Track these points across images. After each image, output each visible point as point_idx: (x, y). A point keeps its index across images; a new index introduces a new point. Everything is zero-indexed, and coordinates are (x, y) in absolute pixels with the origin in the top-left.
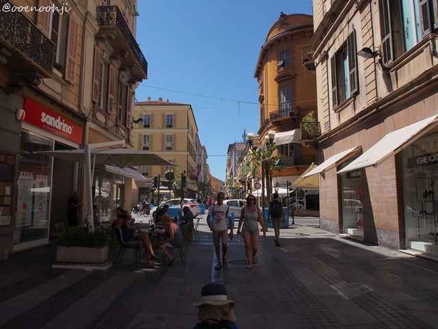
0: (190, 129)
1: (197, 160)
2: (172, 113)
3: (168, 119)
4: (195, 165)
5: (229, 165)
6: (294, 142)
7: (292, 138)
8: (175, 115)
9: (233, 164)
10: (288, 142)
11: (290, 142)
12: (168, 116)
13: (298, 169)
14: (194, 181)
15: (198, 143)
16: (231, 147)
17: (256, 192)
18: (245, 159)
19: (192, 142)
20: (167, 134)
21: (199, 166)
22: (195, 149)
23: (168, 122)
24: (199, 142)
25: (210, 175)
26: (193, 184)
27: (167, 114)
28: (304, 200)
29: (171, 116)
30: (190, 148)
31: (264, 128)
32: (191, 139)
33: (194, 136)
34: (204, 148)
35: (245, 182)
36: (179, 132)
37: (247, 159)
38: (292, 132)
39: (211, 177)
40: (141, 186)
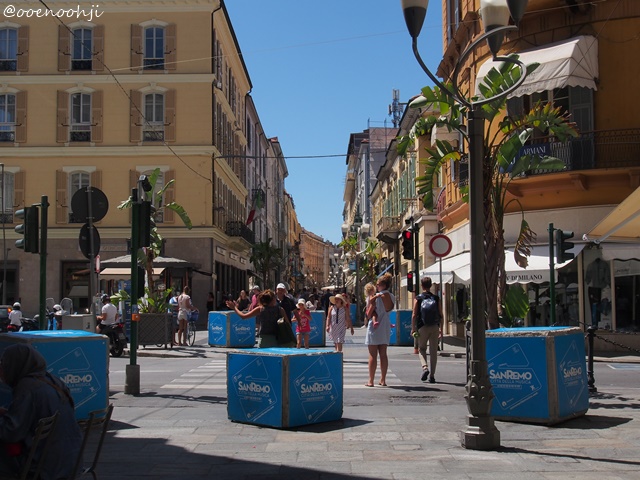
0: (224, 75)
1: (250, 179)
2: (163, 24)
3: (149, 43)
4: (242, 193)
5: (351, 194)
6: (573, 83)
7: (566, 71)
8: (172, 28)
9: (361, 193)
10: (550, 86)
11: (559, 83)
12: (149, 32)
13: (586, 181)
14: (237, 240)
15: (253, 124)
16: (357, 142)
17: (435, 268)
18: (396, 168)
19: (231, 117)
20: (145, 90)
21: (259, 197)
22: (243, 141)
23: (149, 52)
24: (258, 123)
25: (296, 226)
26: (238, 248)
27: (145, 24)
28: (609, 294)
29: (160, 31)
30: (221, 135)
31: (459, 48)
32: (226, 108)
33: (240, 101)
34: (274, 143)
35: (397, 241)
36: (187, 82)
37: (402, 168)
38: (566, 49)
39: (301, 233)
40: (66, 257)
